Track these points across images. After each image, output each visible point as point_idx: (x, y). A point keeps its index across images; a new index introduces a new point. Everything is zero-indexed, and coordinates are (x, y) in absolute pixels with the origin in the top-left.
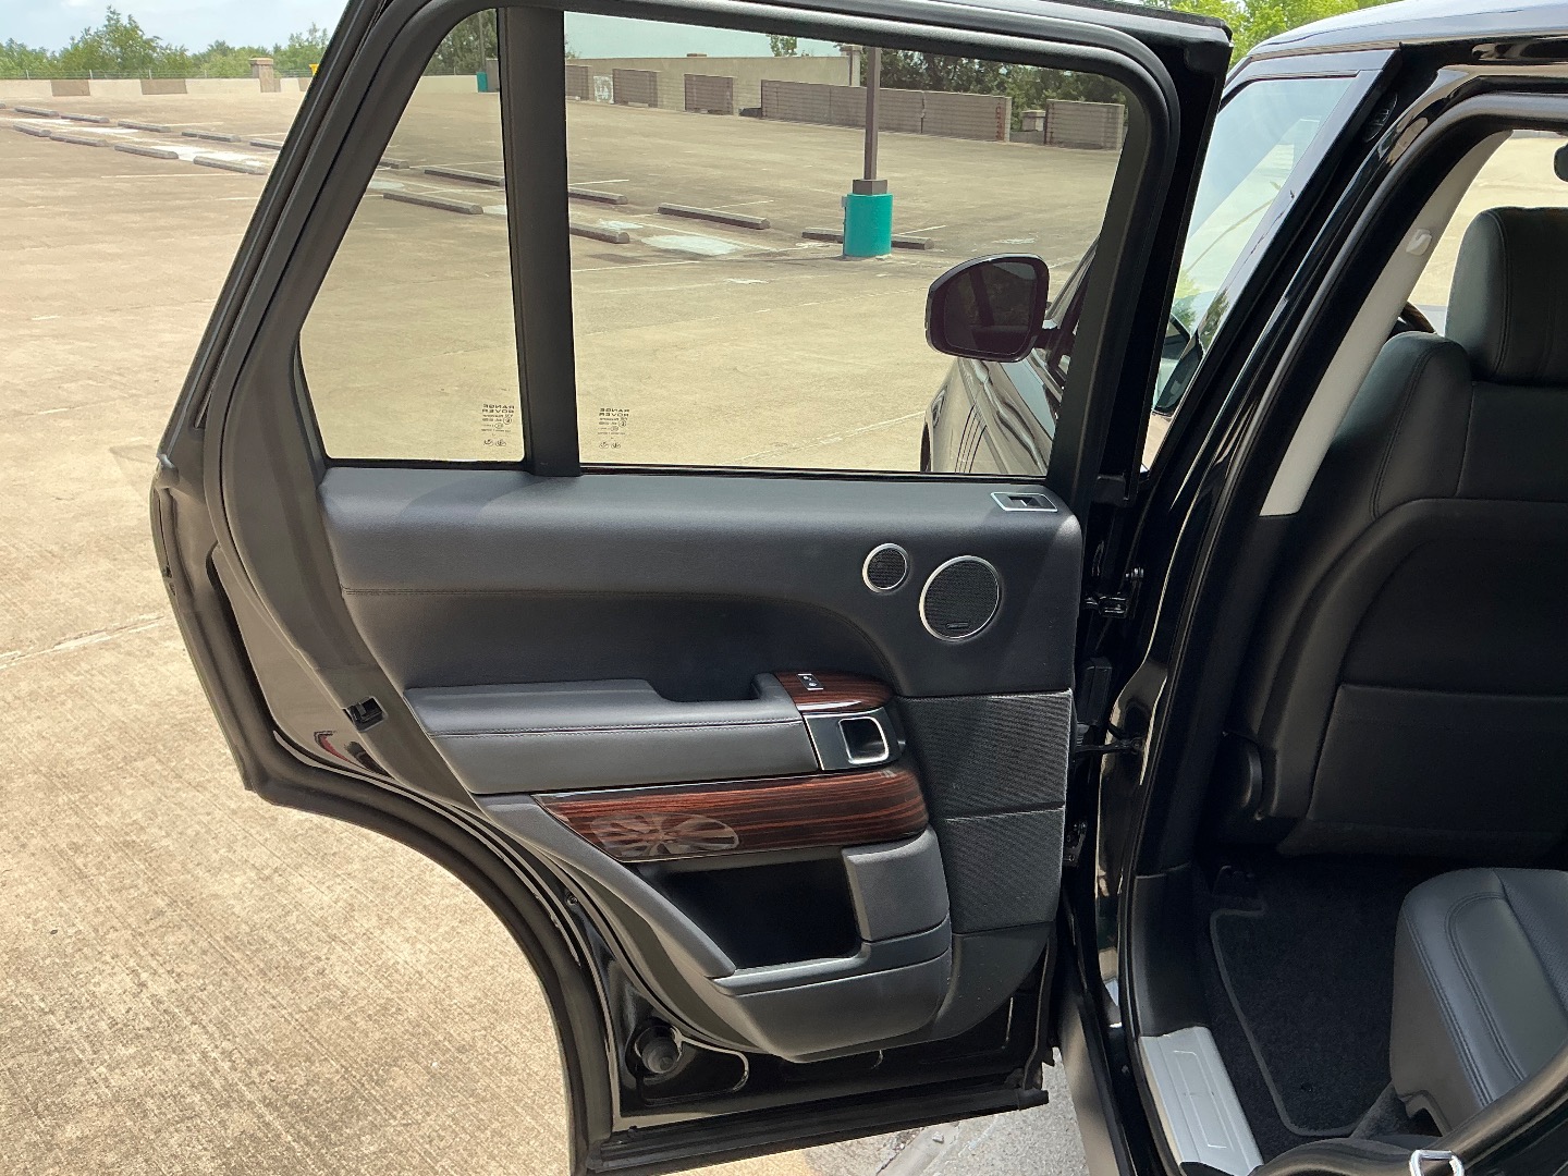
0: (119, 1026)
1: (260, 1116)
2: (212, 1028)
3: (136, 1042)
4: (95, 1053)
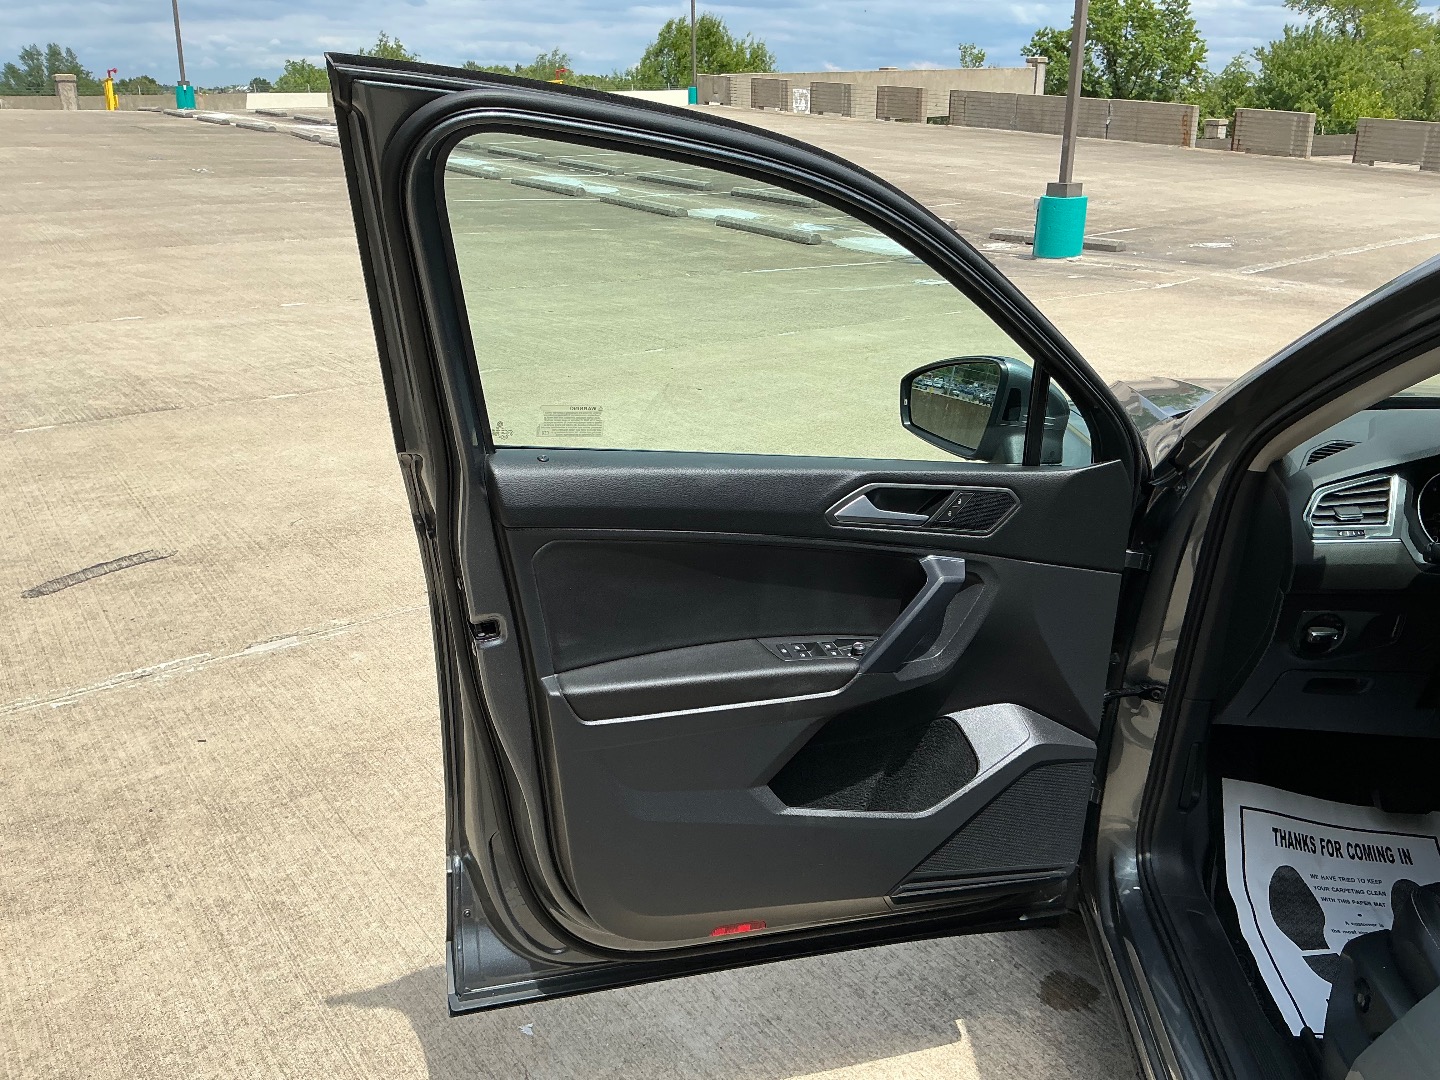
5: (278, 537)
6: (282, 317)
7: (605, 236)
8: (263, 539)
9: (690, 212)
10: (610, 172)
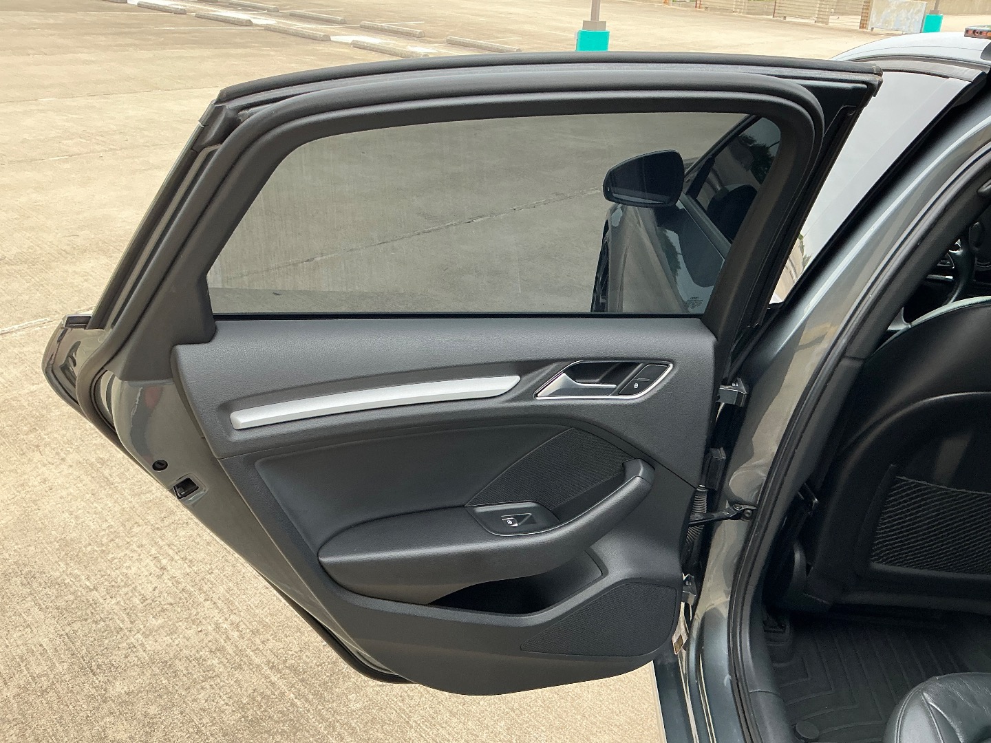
0: (149, 601)
1: (266, 678)
2: (220, 604)
3: (162, 614)
4: (132, 623)
5: (78, 246)
6: (41, 108)
7: (272, 53)
8: (68, 248)
9: (333, 38)
10: (268, 10)
